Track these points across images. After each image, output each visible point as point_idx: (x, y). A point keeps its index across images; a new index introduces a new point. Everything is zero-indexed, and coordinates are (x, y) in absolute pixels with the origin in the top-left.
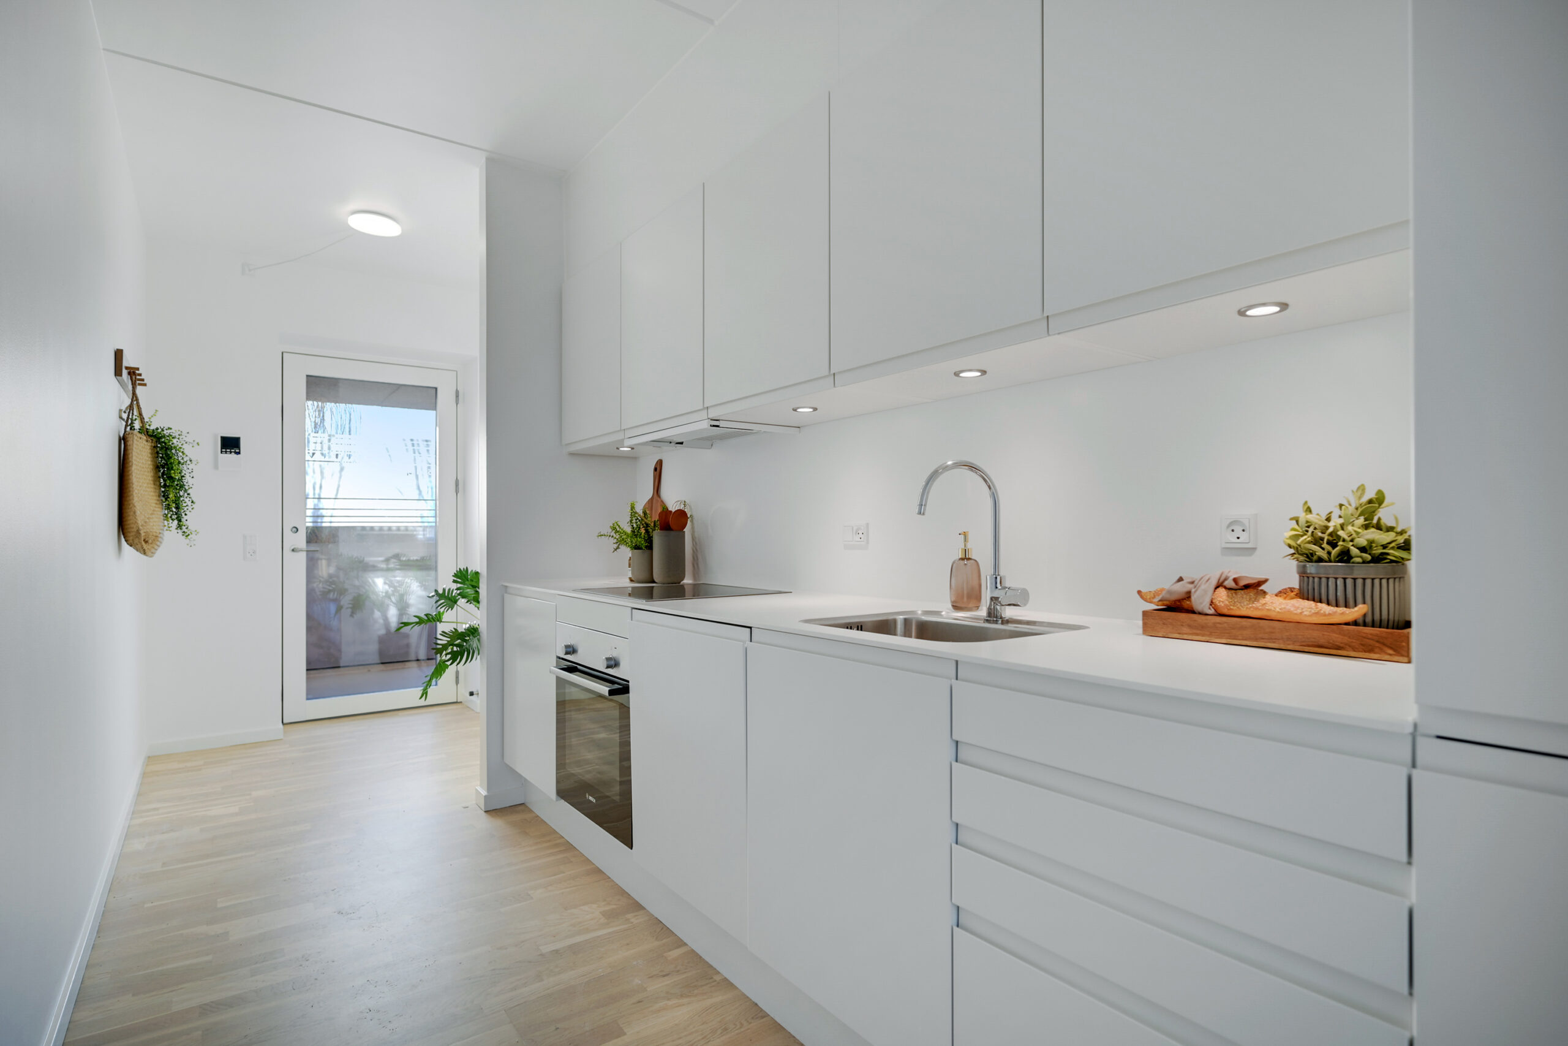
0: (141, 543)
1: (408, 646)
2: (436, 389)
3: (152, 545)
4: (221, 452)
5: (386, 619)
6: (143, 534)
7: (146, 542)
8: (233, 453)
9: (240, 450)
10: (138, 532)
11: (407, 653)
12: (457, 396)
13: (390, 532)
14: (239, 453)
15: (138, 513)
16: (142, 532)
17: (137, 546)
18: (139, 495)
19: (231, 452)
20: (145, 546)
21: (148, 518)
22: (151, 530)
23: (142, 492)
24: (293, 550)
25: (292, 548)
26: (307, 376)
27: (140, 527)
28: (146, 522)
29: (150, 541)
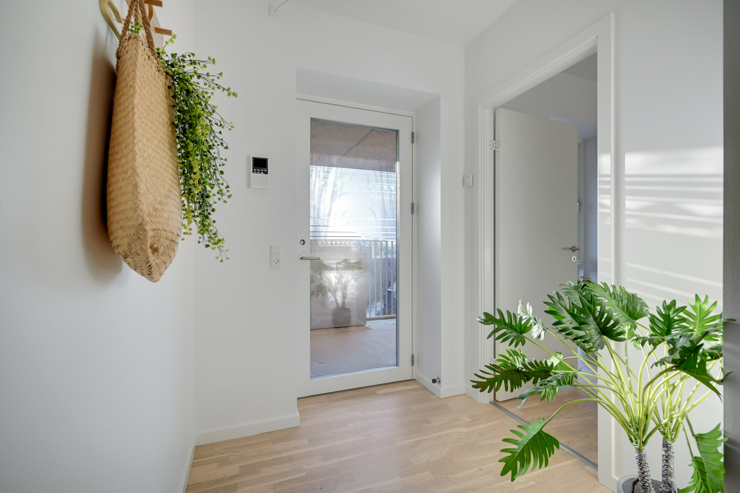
0: (145, 251)
1: (350, 317)
2: (397, 131)
3: (163, 258)
4: (253, 171)
5: (336, 300)
6: (150, 234)
7: (155, 250)
8: (262, 173)
9: (267, 170)
10: (141, 227)
11: (349, 322)
12: (413, 137)
13: (341, 246)
14: (266, 173)
15: (142, 188)
16: (148, 228)
17: (136, 259)
18: (146, 155)
19: (261, 172)
20: (153, 259)
21: (160, 203)
22: (165, 227)
23: (150, 150)
24: (301, 258)
25: (301, 256)
26: (312, 119)
27: (146, 218)
28: (156, 210)
29: (161, 250)
